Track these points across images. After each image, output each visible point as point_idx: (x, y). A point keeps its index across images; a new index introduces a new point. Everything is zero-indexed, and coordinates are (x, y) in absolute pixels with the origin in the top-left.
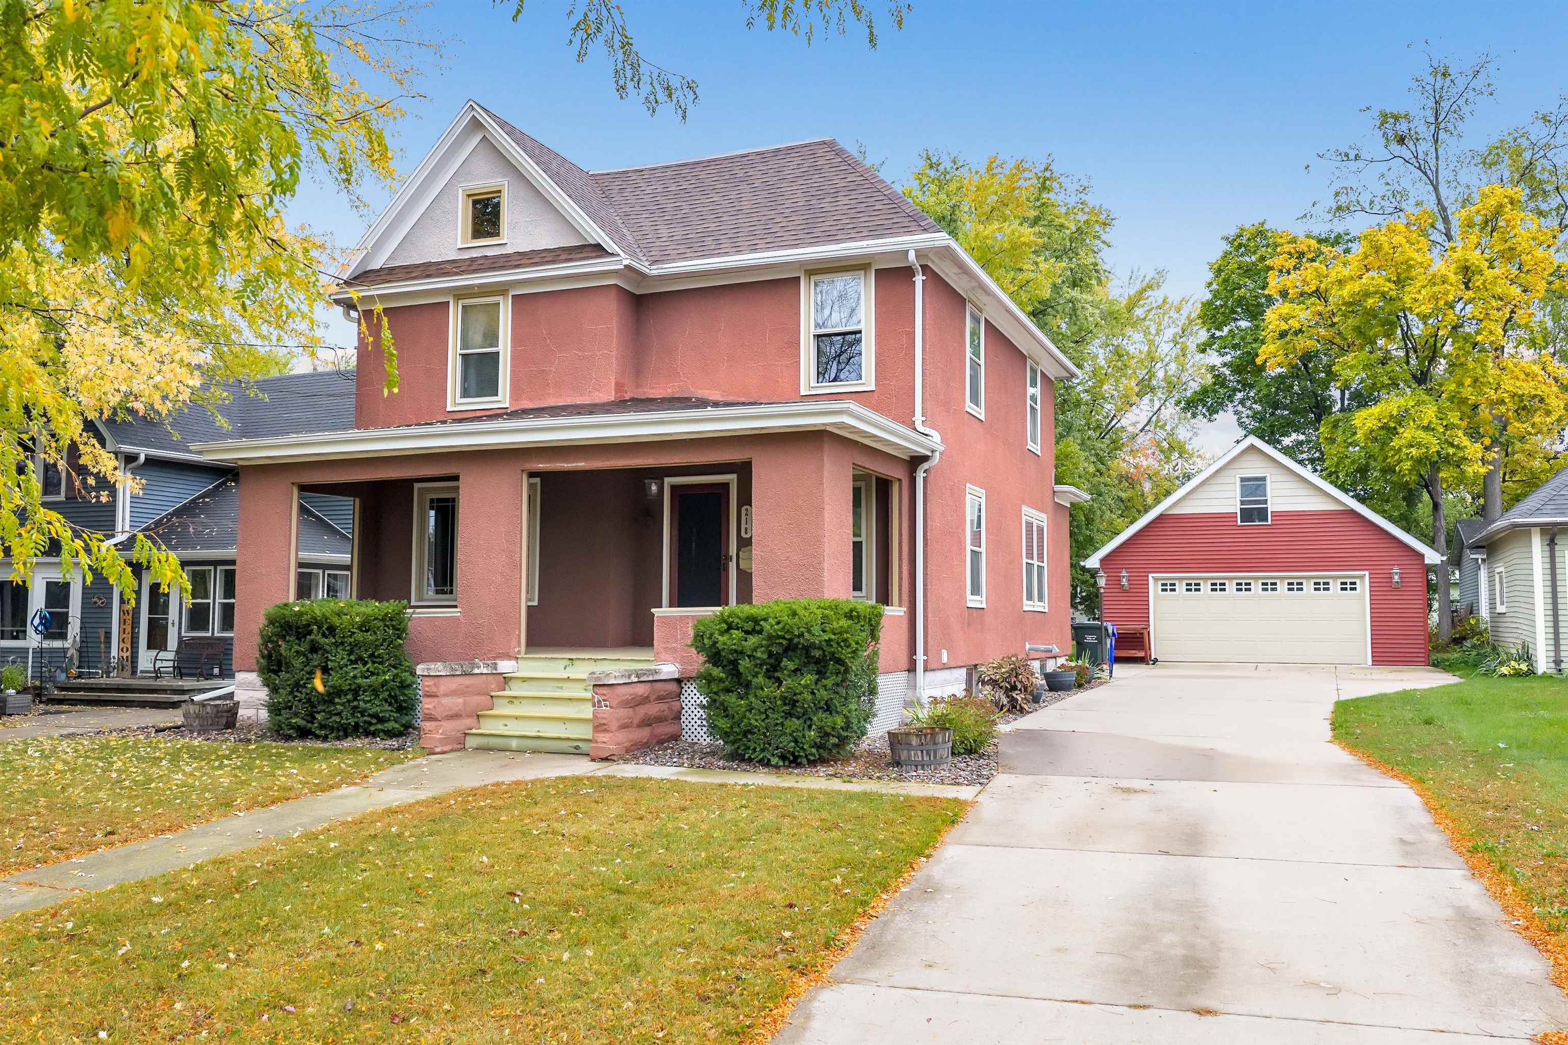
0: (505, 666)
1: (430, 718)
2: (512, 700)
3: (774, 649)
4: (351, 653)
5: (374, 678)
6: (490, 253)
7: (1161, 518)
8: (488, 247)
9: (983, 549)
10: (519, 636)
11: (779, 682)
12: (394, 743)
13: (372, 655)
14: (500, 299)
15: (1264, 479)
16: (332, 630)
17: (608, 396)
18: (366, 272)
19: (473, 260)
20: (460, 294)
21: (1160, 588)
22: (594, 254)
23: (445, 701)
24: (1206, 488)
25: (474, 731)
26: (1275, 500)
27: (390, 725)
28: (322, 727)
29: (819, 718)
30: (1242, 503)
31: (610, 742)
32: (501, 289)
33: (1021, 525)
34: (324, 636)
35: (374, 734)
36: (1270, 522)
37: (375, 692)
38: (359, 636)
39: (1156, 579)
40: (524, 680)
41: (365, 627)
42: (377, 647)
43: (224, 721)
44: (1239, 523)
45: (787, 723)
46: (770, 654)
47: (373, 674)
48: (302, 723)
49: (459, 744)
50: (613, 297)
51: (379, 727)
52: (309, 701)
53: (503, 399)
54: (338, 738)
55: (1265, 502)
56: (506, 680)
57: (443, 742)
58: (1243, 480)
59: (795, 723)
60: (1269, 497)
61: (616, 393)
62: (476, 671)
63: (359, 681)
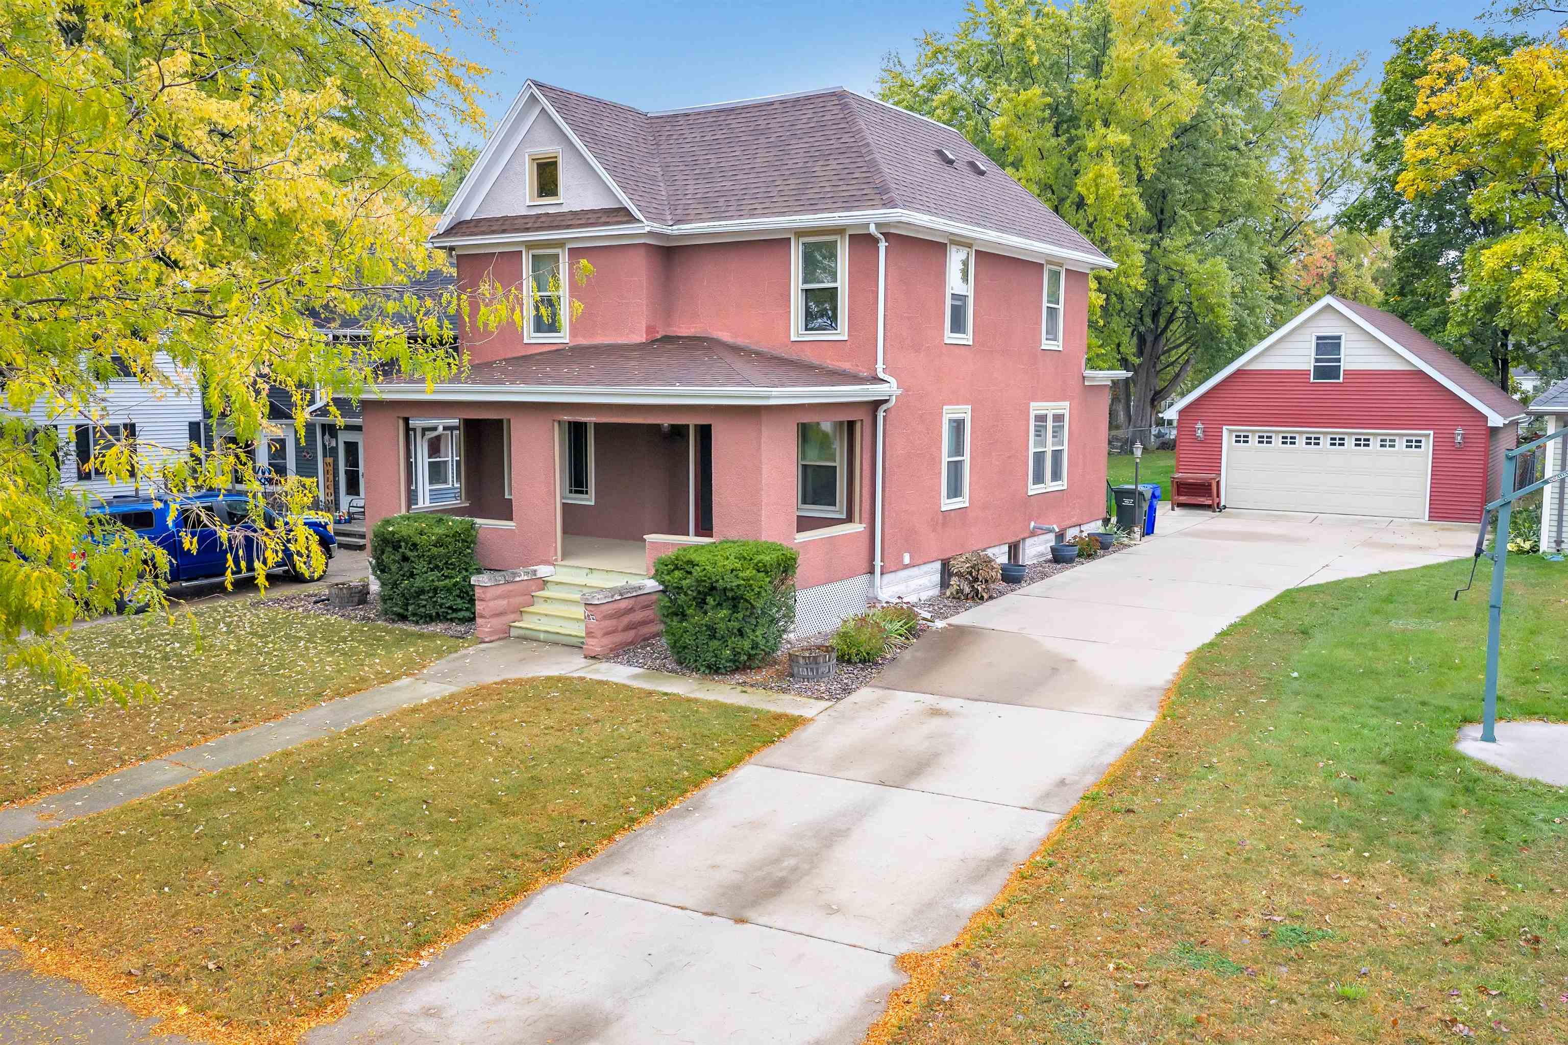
0: (543, 571)
1: (482, 617)
2: (546, 599)
3: (701, 589)
4: (430, 563)
5: (447, 581)
6: (552, 210)
7: (1239, 373)
8: (548, 206)
9: (967, 458)
10: (556, 547)
11: (706, 613)
12: (462, 628)
13: (446, 563)
14: (559, 251)
15: (1339, 338)
16: (415, 545)
17: (640, 337)
18: (460, 223)
19: (538, 216)
20: (530, 245)
21: (1234, 439)
22: (625, 219)
23: (491, 604)
24: (1283, 345)
25: (516, 624)
26: (1349, 359)
27: (461, 615)
28: (414, 615)
29: (733, 641)
30: (1317, 360)
31: (595, 646)
32: (560, 244)
33: (1028, 421)
34: (411, 550)
35: (452, 620)
36: (1341, 380)
37: (449, 590)
38: (435, 550)
39: (1231, 431)
40: (557, 583)
41: (439, 543)
42: (449, 558)
43: (356, 599)
44: (1312, 380)
45: (711, 644)
46: (699, 592)
47: (446, 577)
48: (401, 611)
49: (505, 634)
50: (642, 251)
51: (454, 615)
52: (403, 595)
53: (563, 337)
54: (426, 623)
55: (1339, 360)
56: (543, 583)
57: (490, 633)
58: (1319, 338)
59: (715, 644)
60: (1342, 356)
61: (647, 334)
62: (518, 579)
63: (436, 583)
